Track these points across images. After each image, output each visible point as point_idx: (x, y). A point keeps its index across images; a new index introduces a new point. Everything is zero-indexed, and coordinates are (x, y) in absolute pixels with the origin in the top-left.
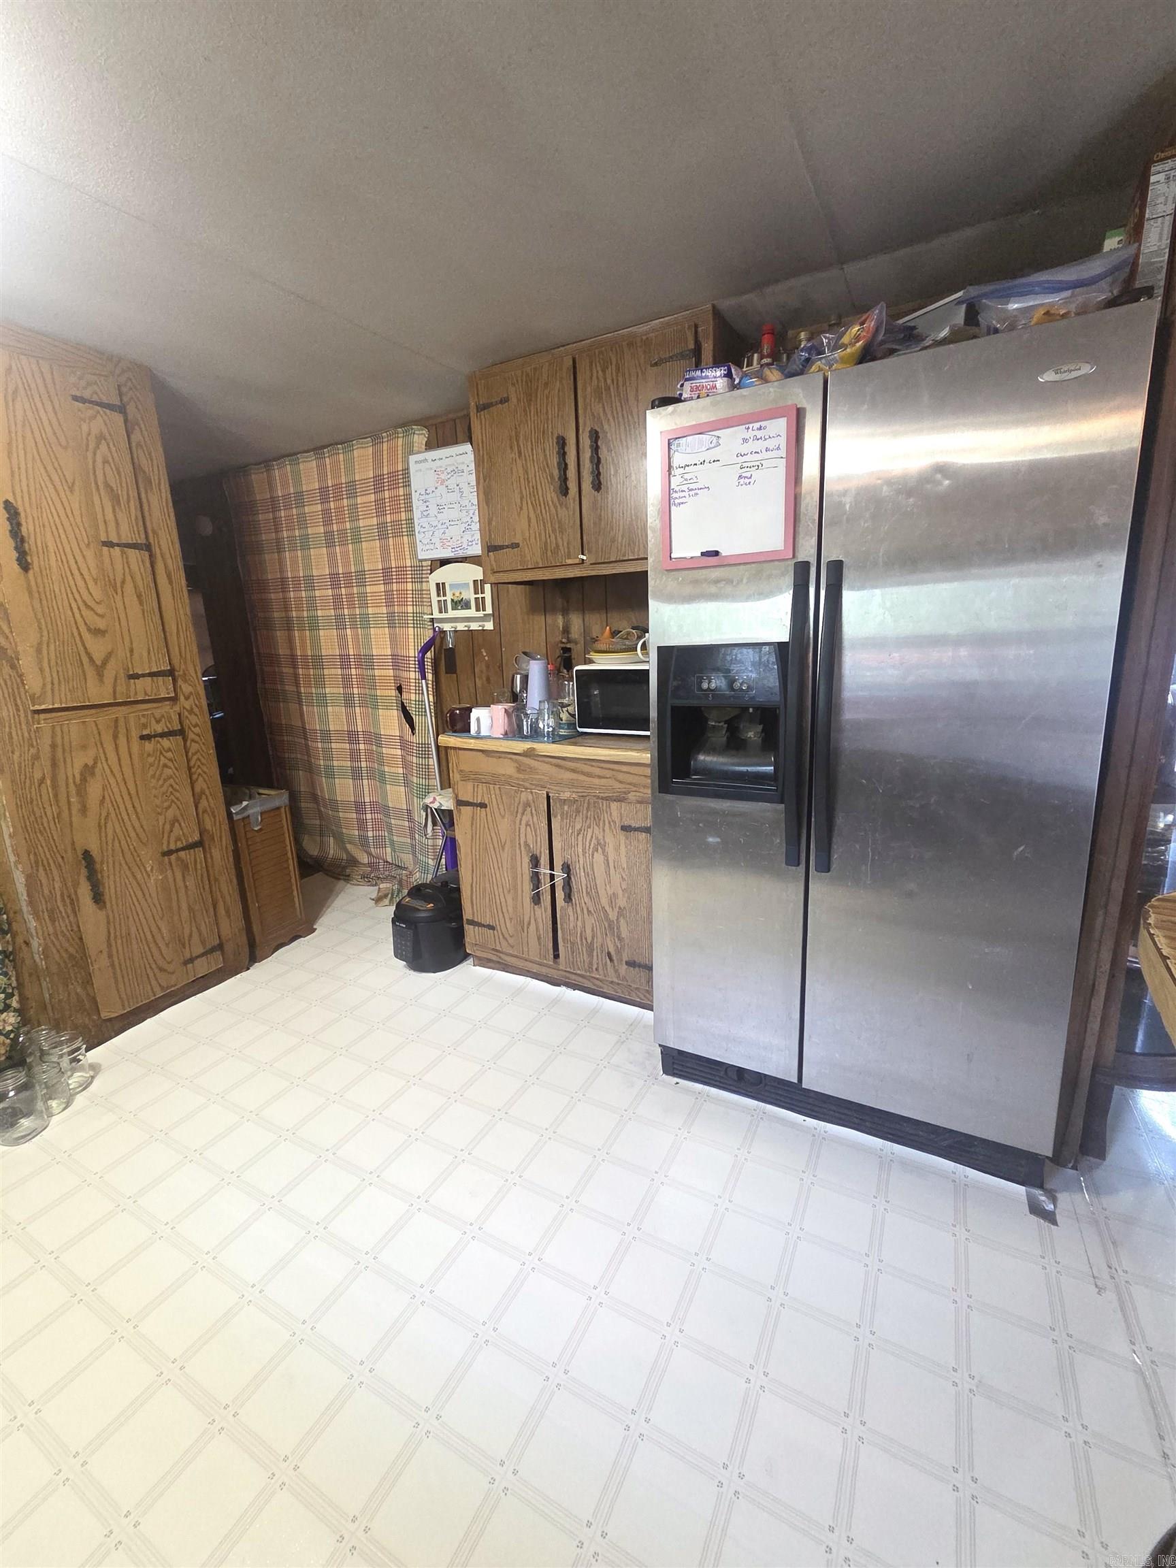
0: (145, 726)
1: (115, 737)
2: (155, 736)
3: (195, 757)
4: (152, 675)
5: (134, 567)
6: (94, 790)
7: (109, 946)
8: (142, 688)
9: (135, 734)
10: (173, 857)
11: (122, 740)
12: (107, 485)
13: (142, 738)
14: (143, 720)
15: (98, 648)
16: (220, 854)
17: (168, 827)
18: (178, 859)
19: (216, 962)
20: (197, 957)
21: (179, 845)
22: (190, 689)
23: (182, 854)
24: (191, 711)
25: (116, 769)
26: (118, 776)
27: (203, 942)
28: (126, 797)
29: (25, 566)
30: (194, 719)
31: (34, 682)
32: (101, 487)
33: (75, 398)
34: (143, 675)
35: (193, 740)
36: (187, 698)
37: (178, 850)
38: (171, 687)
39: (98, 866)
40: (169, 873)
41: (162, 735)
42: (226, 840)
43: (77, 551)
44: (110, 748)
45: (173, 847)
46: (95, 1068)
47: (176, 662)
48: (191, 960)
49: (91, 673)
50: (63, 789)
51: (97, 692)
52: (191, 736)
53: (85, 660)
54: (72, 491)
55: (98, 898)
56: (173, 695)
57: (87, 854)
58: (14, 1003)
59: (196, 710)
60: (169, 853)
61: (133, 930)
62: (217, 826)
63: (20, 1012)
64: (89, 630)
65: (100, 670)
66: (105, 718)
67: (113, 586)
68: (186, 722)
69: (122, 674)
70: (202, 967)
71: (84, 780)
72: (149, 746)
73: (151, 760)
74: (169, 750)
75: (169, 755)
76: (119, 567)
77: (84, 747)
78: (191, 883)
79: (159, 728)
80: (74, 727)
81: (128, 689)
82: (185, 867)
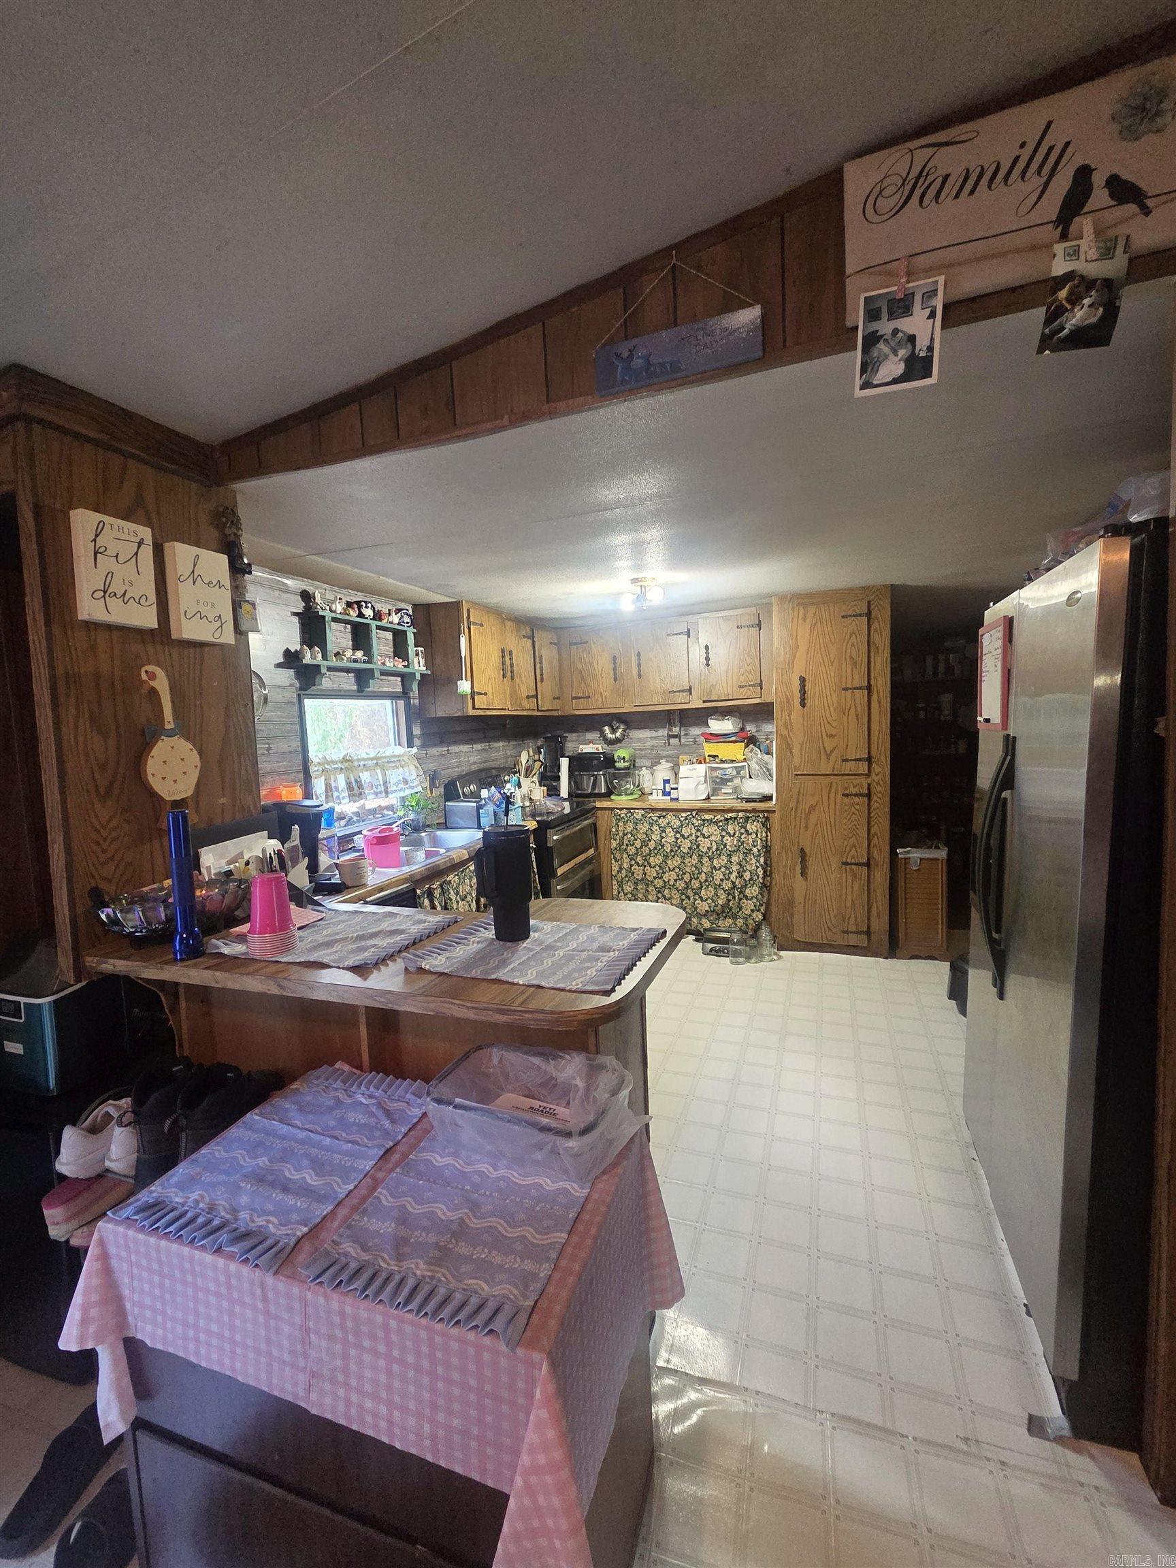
0: (846, 789)
1: (829, 793)
2: (851, 795)
3: (875, 812)
4: (856, 760)
5: (858, 701)
6: (813, 819)
7: (805, 902)
8: (850, 767)
9: (840, 793)
10: (848, 867)
11: (832, 795)
12: (851, 657)
13: (843, 795)
14: (846, 785)
15: (829, 745)
16: (881, 877)
17: (848, 848)
18: (851, 869)
19: (862, 941)
20: (851, 932)
21: (853, 861)
22: (880, 770)
23: (854, 867)
24: (878, 783)
25: (826, 810)
26: (827, 814)
27: (857, 925)
28: (829, 826)
29: (803, 704)
30: (879, 789)
31: (796, 760)
32: (848, 659)
33: (843, 617)
34: (851, 760)
35: (876, 801)
36: (877, 775)
37: (851, 864)
38: (866, 767)
39: (807, 858)
40: (844, 875)
41: (856, 795)
42: (886, 868)
43: (828, 693)
44: (825, 799)
45: (849, 861)
46: (780, 957)
47: (873, 753)
48: (847, 932)
49: (824, 757)
50: (799, 815)
51: (825, 768)
52: (875, 798)
53: (822, 751)
54: (832, 665)
55: (804, 874)
56: (866, 772)
57: (802, 851)
58: (763, 909)
59: (881, 783)
60: (845, 864)
61: (818, 898)
62: (882, 856)
63: (764, 915)
64: (827, 734)
65: (828, 756)
66: (827, 780)
67: (843, 712)
68: (873, 790)
69: (840, 760)
70: (853, 940)
71: (810, 812)
72: (846, 800)
73: (846, 808)
74: (858, 804)
75: (858, 807)
76: (849, 700)
77: (813, 795)
78: (856, 886)
79: (854, 791)
80: (810, 783)
81: (841, 766)
82: (854, 875)
